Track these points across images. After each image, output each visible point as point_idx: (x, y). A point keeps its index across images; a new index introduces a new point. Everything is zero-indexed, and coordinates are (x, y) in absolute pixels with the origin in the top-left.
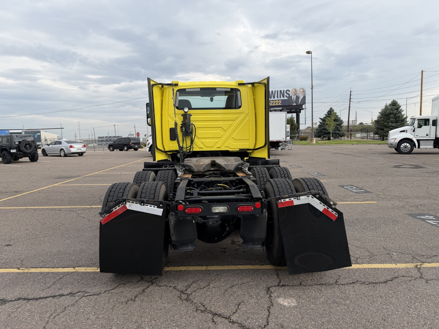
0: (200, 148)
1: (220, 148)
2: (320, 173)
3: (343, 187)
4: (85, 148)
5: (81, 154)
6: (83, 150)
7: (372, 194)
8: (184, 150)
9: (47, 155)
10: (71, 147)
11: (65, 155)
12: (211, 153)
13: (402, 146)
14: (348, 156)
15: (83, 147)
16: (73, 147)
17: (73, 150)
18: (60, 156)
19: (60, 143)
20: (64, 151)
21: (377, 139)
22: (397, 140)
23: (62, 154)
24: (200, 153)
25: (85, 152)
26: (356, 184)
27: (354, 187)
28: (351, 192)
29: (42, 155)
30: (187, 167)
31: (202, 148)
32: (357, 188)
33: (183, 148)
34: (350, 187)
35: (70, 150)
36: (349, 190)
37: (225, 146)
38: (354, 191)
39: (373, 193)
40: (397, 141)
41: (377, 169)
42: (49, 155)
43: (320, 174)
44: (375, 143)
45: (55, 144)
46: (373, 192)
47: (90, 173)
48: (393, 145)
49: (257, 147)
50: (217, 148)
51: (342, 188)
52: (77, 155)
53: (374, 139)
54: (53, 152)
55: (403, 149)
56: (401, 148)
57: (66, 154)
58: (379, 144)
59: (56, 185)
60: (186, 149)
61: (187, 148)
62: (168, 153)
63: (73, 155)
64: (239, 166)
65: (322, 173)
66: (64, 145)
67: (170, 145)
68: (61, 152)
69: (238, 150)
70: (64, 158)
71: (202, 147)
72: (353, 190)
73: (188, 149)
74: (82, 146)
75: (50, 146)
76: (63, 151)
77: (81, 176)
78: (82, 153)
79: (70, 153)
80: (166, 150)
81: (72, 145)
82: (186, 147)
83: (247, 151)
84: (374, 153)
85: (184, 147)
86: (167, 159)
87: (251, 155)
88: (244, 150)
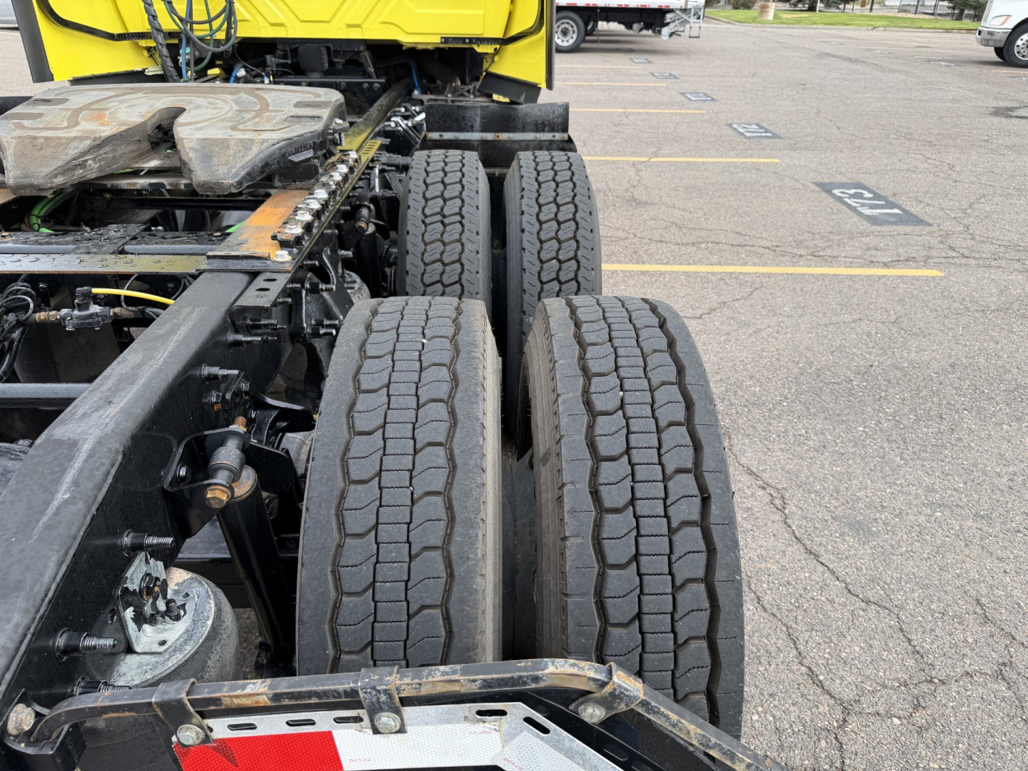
0: (273, 25)
1: (359, 26)
2: (764, 125)
3: (829, 192)
7: (928, 229)
8: (200, 31)
12: (328, 48)
13: (1019, 42)
14: (858, 67)
21: (940, 15)
22: (1011, 19)
24: (280, 47)
26: (871, 181)
27: (867, 195)
28: (856, 218)
31: (281, 25)
32: (877, 196)
33: (192, 23)
34: (852, 191)
36: (849, 206)
37: (382, 18)
38: (867, 211)
39: (930, 225)
40: (1011, 24)
41: (941, 118)
43: (767, 131)
44: (937, 25)
46: (931, 221)
48: (994, 38)
49: (514, 31)
50: (349, 26)
51: (824, 194)
53: (933, 14)
55: (1022, 51)
56: (1016, 48)
58: (948, 31)
60: (207, 26)
61: (210, 21)
62: (141, 43)
64: (297, 151)
65: (771, 128)
69: (437, 39)
71: (283, 19)
72: (863, 205)
73: (216, 24)
80: (131, 28)
82: (206, 18)
83: (475, 47)
84: (934, 60)
85: (195, 19)
86: (139, 69)
87: (493, 64)
88: (463, 40)
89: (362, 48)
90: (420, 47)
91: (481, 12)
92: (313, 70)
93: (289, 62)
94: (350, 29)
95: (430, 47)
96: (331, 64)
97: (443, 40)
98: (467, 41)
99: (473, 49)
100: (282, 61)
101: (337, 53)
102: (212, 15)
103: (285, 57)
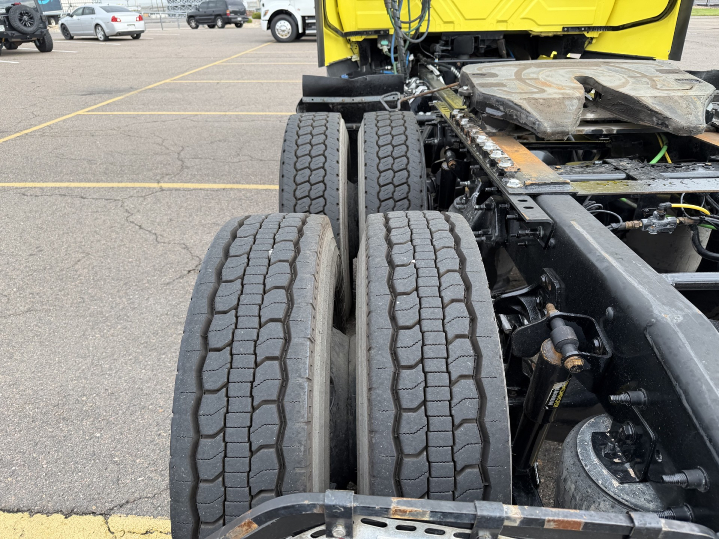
0: (446, 23)
1: (505, 21)
4: (142, 22)
5: (136, 36)
6: (139, 26)
8: (404, 28)
9: (72, 38)
10: (114, 19)
11: (107, 39)
12: (476, 38)
15: (138, 19)
16: (118, 20)
17: (119, 27)
18: (97, 39)
19: (92, 11)
20: (102, 29)
21: (711, 6)
23: (100, 36)
24: (444, 38)
25: (143, 31)
29: (63, 37)
30: (492, 107)
31: (452, 22)
35: (113, 28)
37: (523, 16)
42: (75, 37)
45: (83, 14)
47: (156, 82)
50: (499, 22)
52: (129, 37)
54: (82, 32)
57: (107, 35)
59: (81, 112)
60: (407, 25)
61: (410, 23)
62: (354, 39)
63: (119, 37)
66: (101, 17)
67: (359, 13)
68: (97, 30)
69: (559, 29)
70: (104, 43)
71: (453, 19)
73: (413, 25)
74: (135, 17)
75: (75, 17)
76: (100, 28)
77: (136, 89)
78: (138, 33)
79: (115, 33)
80: (347, 29)
81: (116, 15)
82: (407, 20)
83: (586, 33)
86: (349, 57)
87: (590, 45)
88: (579, 28)
89: (502, 37)
90: (543, 35)
91: (594, 8)
92: (464, 54)
93: (449, 48)
94: (498, 24)
95: (550, 35)
96: (477, 48)
97: (566, 29)
98: (583, 29)
99: (584, 35)
100: (445, 48)
101: (483, 41)
102: (412, 19)
103: (446, 44)
